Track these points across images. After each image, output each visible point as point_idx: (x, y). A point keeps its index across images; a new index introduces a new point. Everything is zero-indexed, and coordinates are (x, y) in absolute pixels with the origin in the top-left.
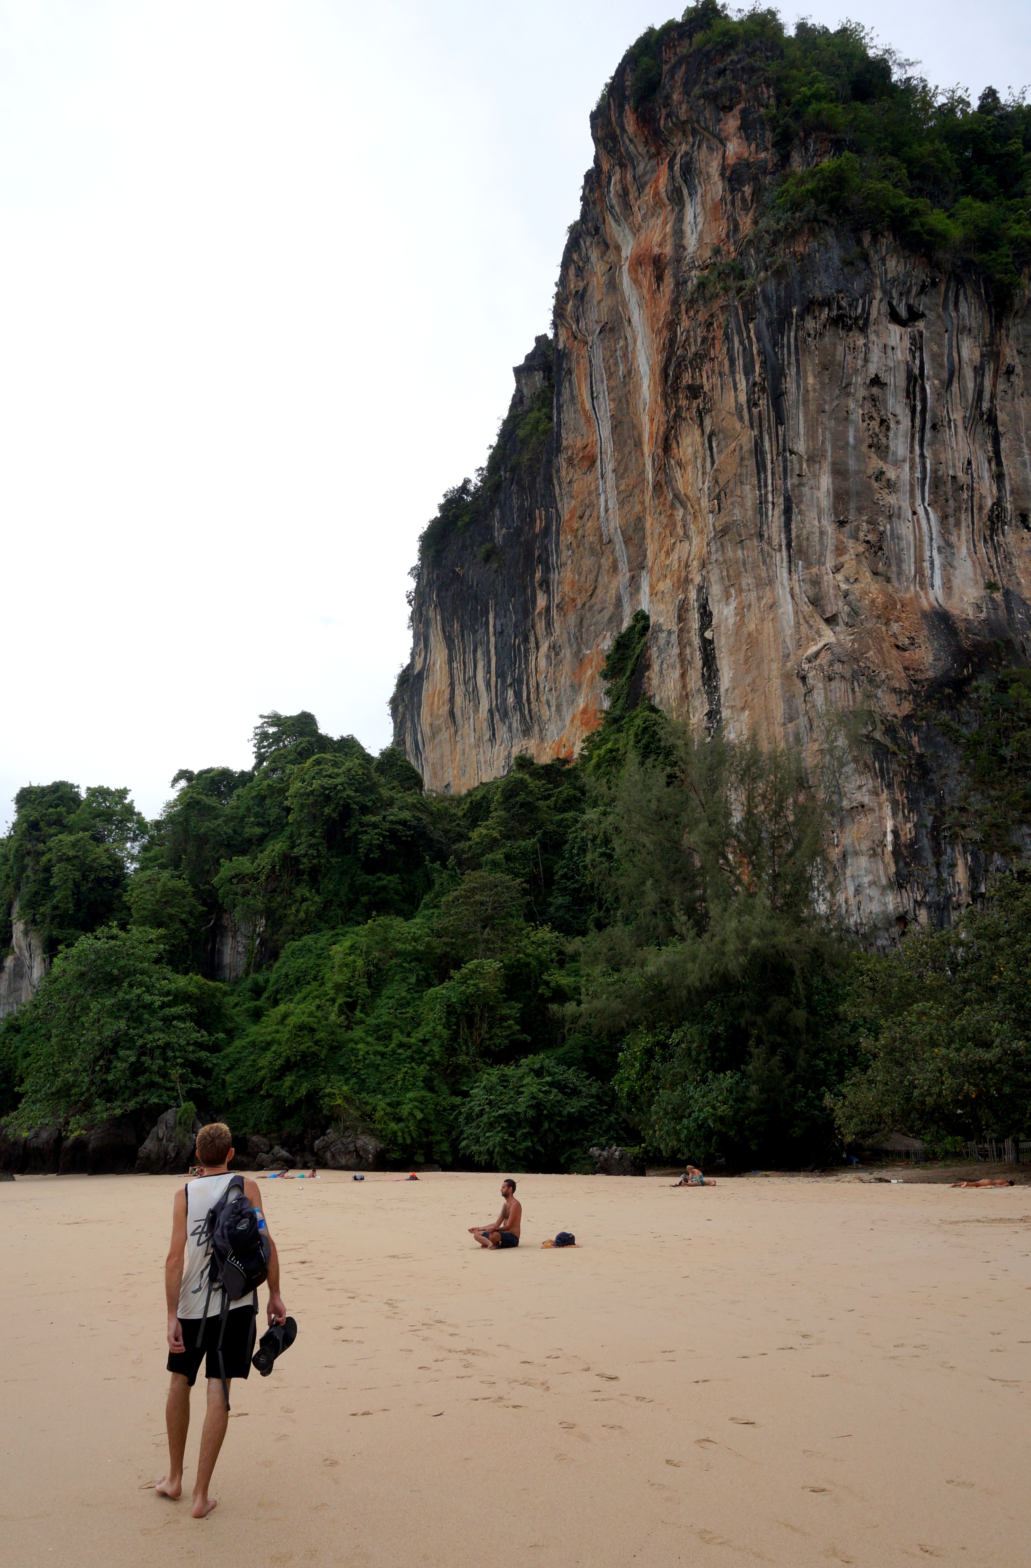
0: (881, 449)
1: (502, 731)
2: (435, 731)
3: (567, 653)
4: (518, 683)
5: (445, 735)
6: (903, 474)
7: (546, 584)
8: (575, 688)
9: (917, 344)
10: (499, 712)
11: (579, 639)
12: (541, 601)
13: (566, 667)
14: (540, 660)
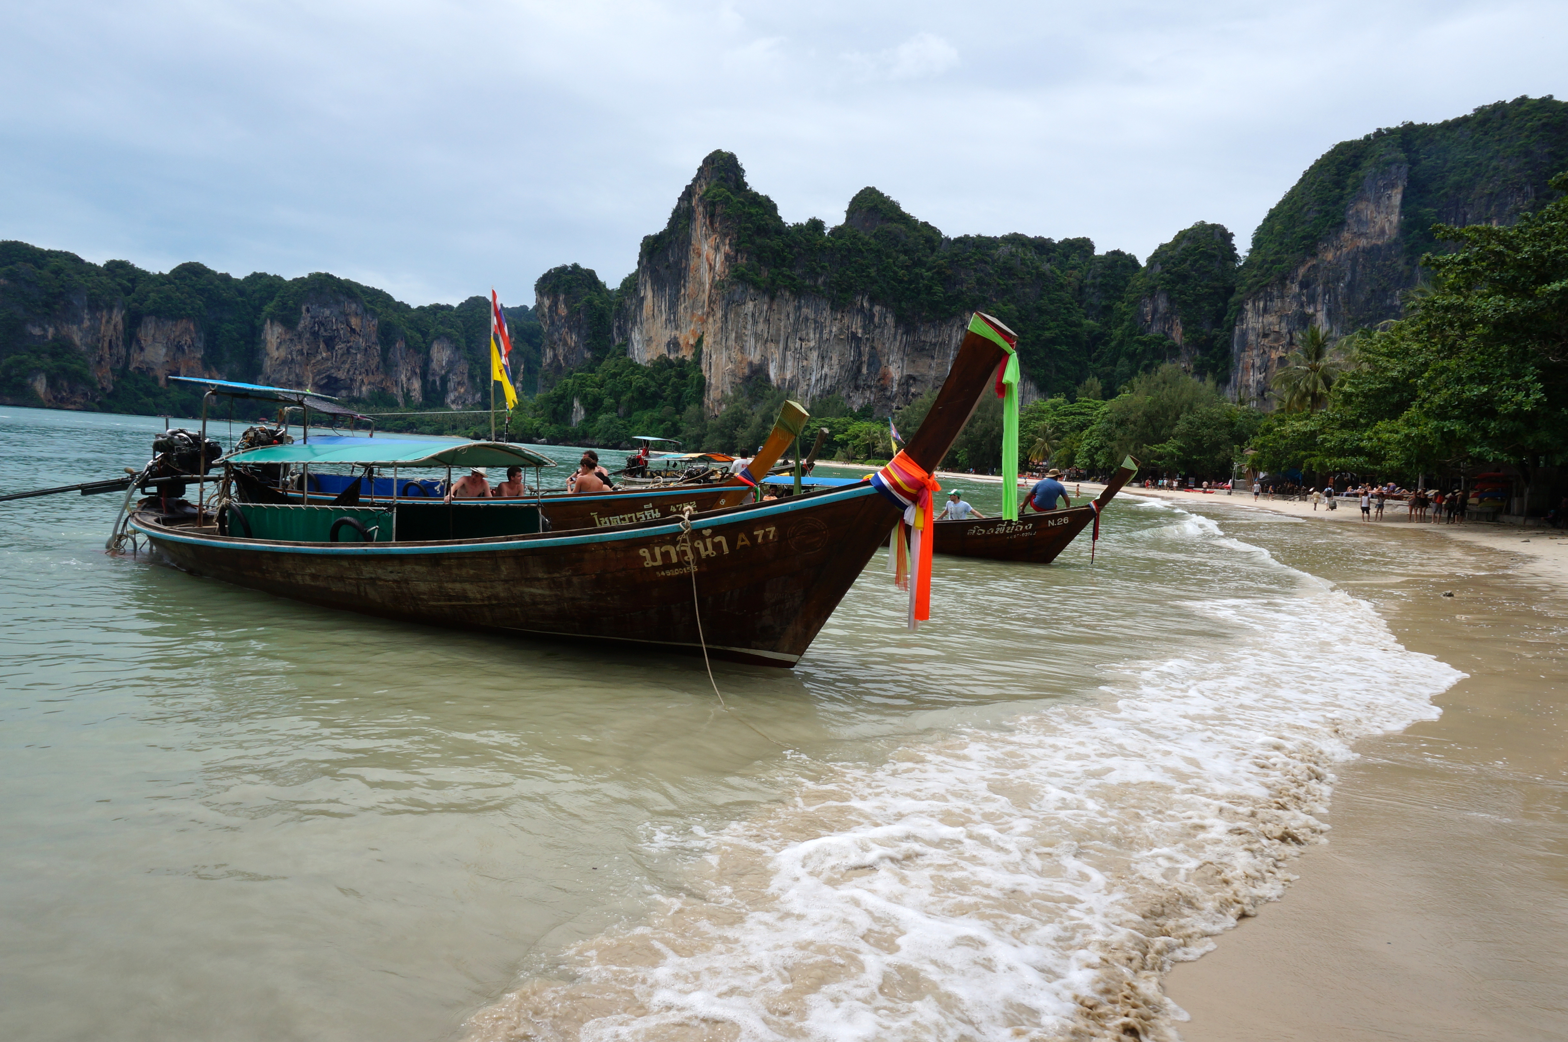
0: (745, 328)
1: (669, 326)
2: (648, 319)
3: (689, 310)
4: (675, 314)
5: (651, 321)
6: (748, 332)
7: (684, 286)
8: (691, 322)
9: (755, 306)
10: (668, 320)
11: (693, 307)
12: (683, 291)
13: (689, 314)
14: (681, 308)
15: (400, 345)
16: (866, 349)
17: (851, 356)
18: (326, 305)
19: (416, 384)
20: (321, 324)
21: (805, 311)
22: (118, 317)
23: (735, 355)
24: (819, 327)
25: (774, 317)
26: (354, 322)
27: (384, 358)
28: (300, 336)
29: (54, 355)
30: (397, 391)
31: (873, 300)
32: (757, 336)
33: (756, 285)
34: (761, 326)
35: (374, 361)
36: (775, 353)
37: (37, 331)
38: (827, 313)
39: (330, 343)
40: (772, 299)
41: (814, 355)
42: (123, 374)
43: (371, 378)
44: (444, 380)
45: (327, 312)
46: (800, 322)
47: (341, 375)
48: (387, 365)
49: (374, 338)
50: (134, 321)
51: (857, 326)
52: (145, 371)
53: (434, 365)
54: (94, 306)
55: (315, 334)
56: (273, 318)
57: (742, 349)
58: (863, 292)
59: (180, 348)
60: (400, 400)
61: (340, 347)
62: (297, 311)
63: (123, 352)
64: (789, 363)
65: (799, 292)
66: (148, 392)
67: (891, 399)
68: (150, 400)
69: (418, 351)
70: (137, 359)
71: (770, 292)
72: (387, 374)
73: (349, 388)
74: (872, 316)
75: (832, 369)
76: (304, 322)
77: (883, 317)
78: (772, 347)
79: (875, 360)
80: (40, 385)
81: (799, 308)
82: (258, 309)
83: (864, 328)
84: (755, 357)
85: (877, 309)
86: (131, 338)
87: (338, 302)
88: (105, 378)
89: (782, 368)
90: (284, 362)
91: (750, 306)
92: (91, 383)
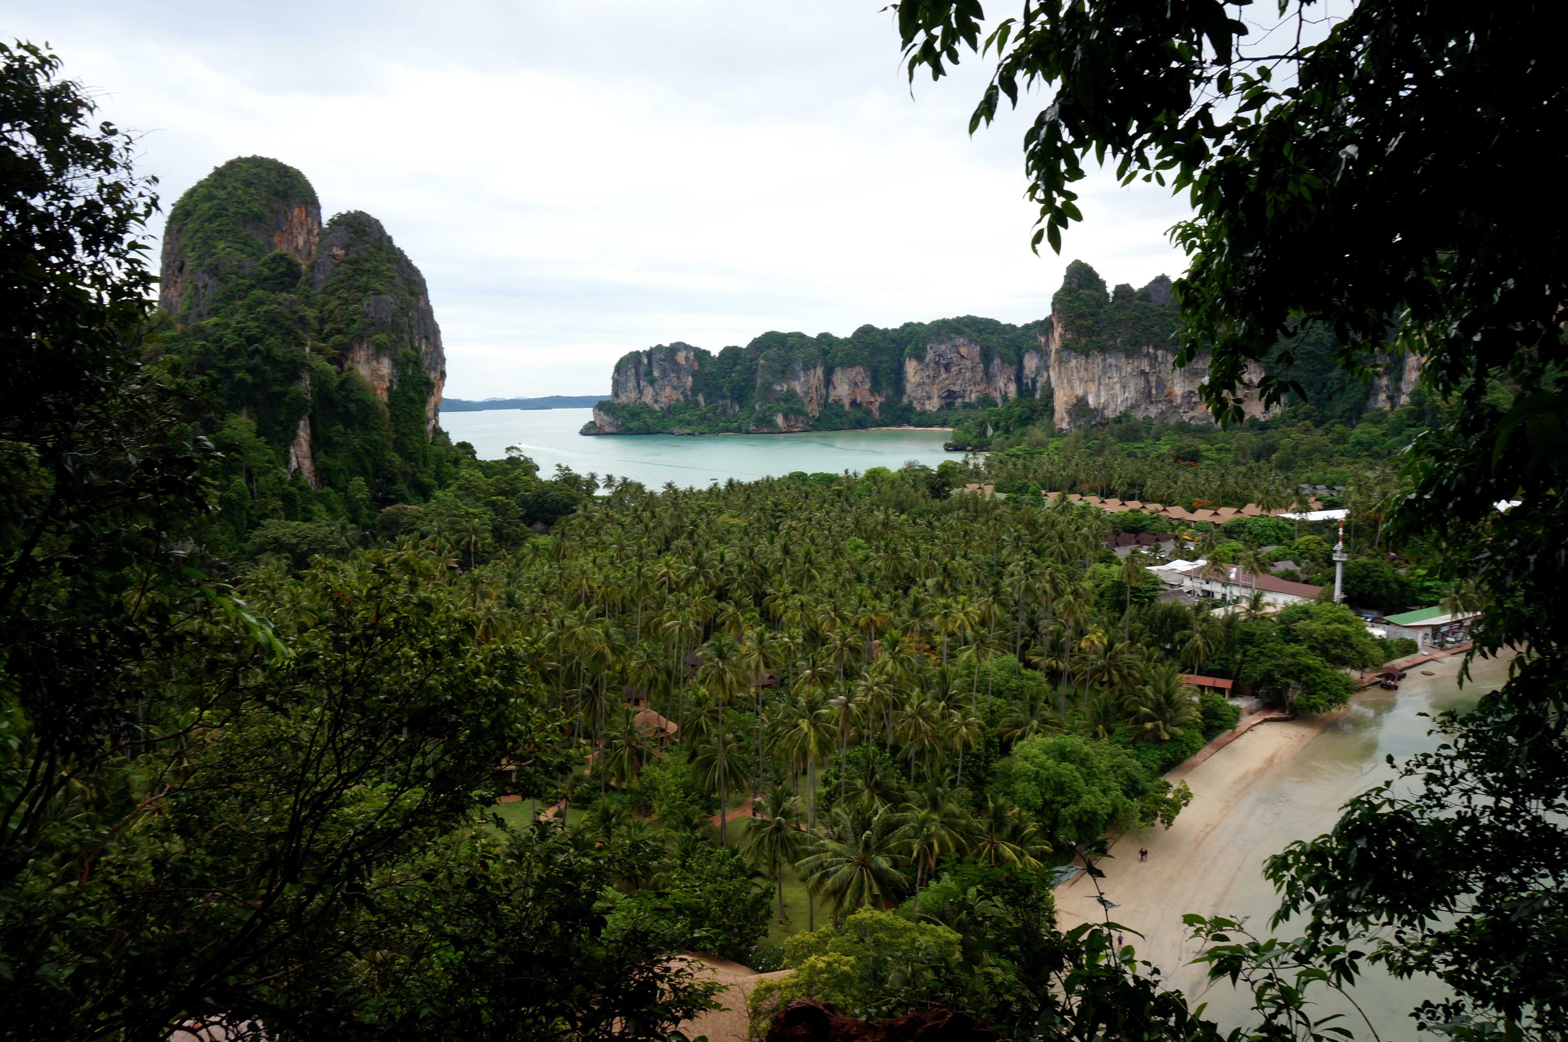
15: (997, 361)
16: (1153, 379)
17: (1142, 383)
18: (942, 343)
19: (1012, 388)
20: (940, 356)
21: (1109, 361)
22: (819, 371)
23: (1068, 391)
24: (1119, 369)
25: (1090, 367)
26: (963, 351)
27: (986, 371)
28: (927, 365)
29: (786, 400)
30: (997, 395)
31: (1156, 347)
32: (1081, 380)
33: (1075, 351)
34: (1082, 373)
35: (980, 375)
36: (1093, 388)
37: (778, 388)
38: (1123, 360)
39: (947, 367)
40: (1087, 356)
41: (1118, 386)
42: (826, 405)
43: (978, 388)
44: (1034, 381)
45: (943, 347)
46: (1105, 369)
47: (956, 388)
48: (989, 377)
49: (977, 360)
50: (829, 372)
51: (1145, 366)
52: (838, 402)
53: (1027, 371)
54: (806, 368)
55: (938, 363)
56: (910, 356)
57: (1072, 388)
58: (1148, 344)
59: (856, 384)
60: (999, 401)
61: (954, 369)
62: (924, 349)
63: (824, 392)
64: (1103, 393)
65: (1103, 350)
66: (838, 416)
67: (1179, 407)
68: (837, 420)
69: (1011, 363)
70: (833, 395)
71: (1086, 353)
72: (988, 383)
73: (963, 397)
74: (1156, 357)
75: (1131, 394)
76: (930, 356)
77: (1165, 357)
78: (1090, 384)
79: (1160, 384)
80: (780, 420)
81: (1104, 360)
82: (903, 350)
83: (1150, 365)
84: (1080, 392)
85: (1160, 352)
86: (828, 382)
87: (950, 339)
88: (813, 410)
89: (1098, 396)
90: (919, 385)
91: (1073, 363)
92: (805, 415)
